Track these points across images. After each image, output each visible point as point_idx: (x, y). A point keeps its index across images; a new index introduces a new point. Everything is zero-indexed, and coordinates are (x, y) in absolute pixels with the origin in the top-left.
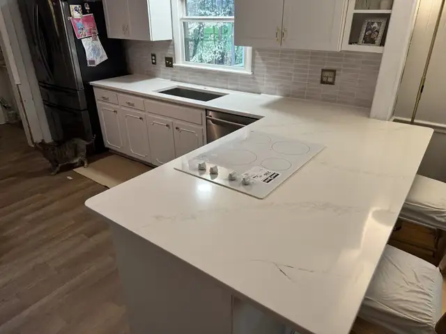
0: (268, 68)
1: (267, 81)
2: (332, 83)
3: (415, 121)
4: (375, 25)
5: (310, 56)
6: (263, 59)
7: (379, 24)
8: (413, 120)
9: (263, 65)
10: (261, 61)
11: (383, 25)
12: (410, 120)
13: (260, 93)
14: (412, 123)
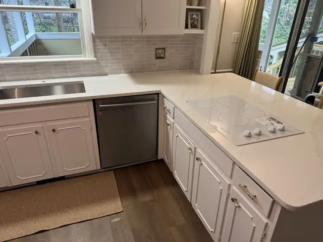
0: (110, 52)
1: (111, 63)
2: (163, 58)
3: (217, 71)
4: (195, 16)
5: (145, 39)
6: (105, 45)
7: (197, 15)
8: (215, 71)
9: (105, 51)
10: (103, 47)
11: (199, 16)
12: (214, 71)
13: (106, 75)
14: (215, 73)
